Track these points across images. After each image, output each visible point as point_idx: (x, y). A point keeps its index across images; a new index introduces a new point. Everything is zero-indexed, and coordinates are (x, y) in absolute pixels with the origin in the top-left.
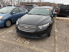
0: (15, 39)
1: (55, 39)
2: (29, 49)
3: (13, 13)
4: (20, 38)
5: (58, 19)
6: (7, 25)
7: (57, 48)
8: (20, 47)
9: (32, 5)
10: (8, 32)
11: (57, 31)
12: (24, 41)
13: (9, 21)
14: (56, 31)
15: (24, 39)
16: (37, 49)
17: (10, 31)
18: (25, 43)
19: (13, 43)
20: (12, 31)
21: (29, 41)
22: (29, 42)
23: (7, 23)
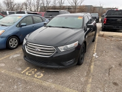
0: (20, 69)
1: (89, 70)
2: (41, 86)
3: (22, 24)
4: (28, 68)
5: (103, 36)
6: (11, 45)
7: (89, 86)
8: (26, 83)
9: (58, 12)
10: (11, 57)
11: (97, 57)
12: (35, 73)
13: (14, 39)
14: (94, 55)
15: (36, 70)
16: (53, 86)
17: (15, 56)
18: (36, 76)
19: (16, 75)
20: (18, 55)
21: (43, 73)
22: (42, 75)
23: (11, 42)
